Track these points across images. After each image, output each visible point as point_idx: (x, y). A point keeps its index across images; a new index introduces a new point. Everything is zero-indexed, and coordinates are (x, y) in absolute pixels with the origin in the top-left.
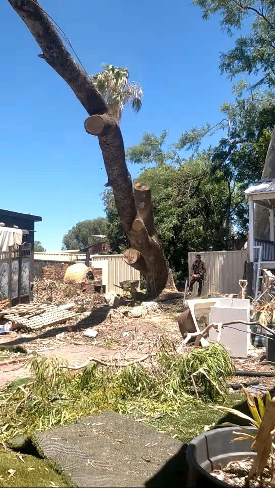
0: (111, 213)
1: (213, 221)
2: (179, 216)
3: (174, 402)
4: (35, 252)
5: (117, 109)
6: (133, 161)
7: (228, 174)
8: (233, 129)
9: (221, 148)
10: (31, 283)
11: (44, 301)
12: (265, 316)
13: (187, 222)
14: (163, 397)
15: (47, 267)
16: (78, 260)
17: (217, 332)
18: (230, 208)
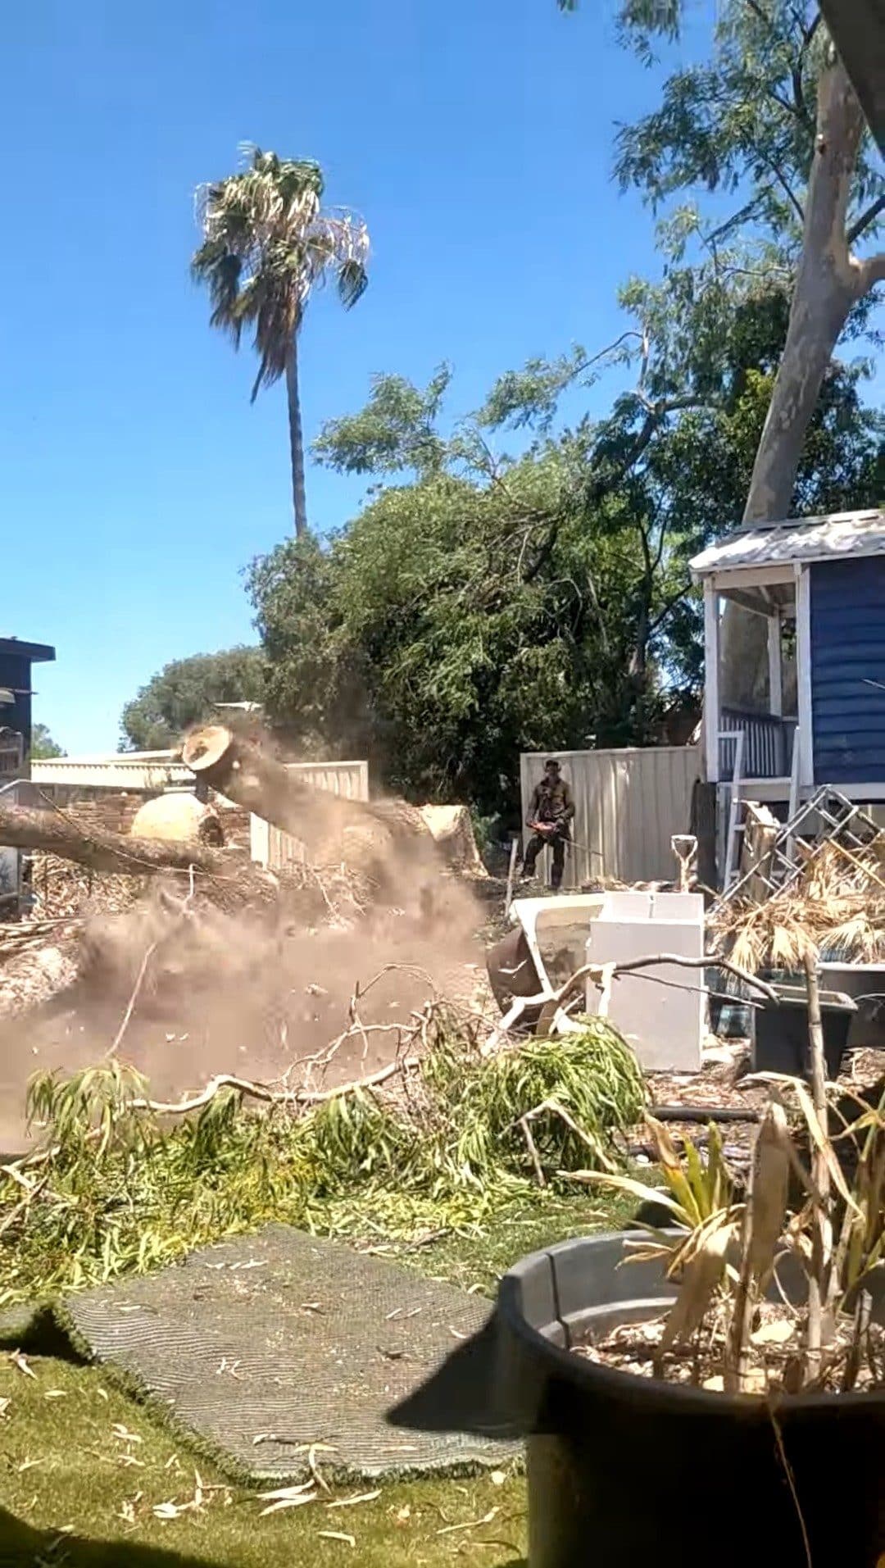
0: (275, 630)
1: (597, 655)
2: (488, 640)
3: (471, 1197)
4: (33, 761)
5: (289, 293)
6: (343, 463)
7: (640, 506)
8: (656, 363)
9: (618, 424)
10: (25, 858)
11: (68, 913)
12: (750, 943)
13: (516, 659)
14: (439, 1185)
15: (76, 808)
16: (170, 782)
17: (599, 991)
18: (647, 615)
